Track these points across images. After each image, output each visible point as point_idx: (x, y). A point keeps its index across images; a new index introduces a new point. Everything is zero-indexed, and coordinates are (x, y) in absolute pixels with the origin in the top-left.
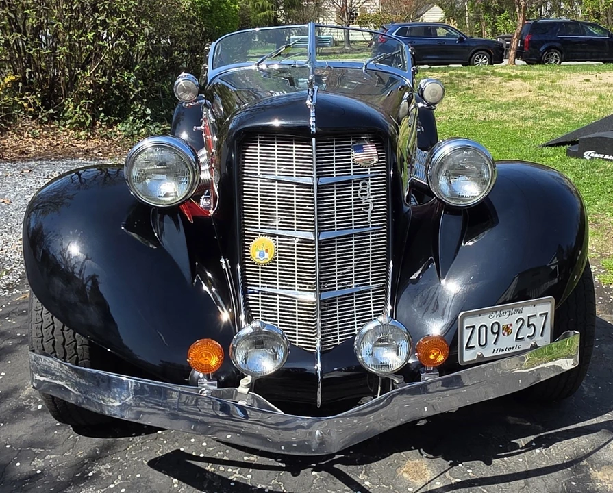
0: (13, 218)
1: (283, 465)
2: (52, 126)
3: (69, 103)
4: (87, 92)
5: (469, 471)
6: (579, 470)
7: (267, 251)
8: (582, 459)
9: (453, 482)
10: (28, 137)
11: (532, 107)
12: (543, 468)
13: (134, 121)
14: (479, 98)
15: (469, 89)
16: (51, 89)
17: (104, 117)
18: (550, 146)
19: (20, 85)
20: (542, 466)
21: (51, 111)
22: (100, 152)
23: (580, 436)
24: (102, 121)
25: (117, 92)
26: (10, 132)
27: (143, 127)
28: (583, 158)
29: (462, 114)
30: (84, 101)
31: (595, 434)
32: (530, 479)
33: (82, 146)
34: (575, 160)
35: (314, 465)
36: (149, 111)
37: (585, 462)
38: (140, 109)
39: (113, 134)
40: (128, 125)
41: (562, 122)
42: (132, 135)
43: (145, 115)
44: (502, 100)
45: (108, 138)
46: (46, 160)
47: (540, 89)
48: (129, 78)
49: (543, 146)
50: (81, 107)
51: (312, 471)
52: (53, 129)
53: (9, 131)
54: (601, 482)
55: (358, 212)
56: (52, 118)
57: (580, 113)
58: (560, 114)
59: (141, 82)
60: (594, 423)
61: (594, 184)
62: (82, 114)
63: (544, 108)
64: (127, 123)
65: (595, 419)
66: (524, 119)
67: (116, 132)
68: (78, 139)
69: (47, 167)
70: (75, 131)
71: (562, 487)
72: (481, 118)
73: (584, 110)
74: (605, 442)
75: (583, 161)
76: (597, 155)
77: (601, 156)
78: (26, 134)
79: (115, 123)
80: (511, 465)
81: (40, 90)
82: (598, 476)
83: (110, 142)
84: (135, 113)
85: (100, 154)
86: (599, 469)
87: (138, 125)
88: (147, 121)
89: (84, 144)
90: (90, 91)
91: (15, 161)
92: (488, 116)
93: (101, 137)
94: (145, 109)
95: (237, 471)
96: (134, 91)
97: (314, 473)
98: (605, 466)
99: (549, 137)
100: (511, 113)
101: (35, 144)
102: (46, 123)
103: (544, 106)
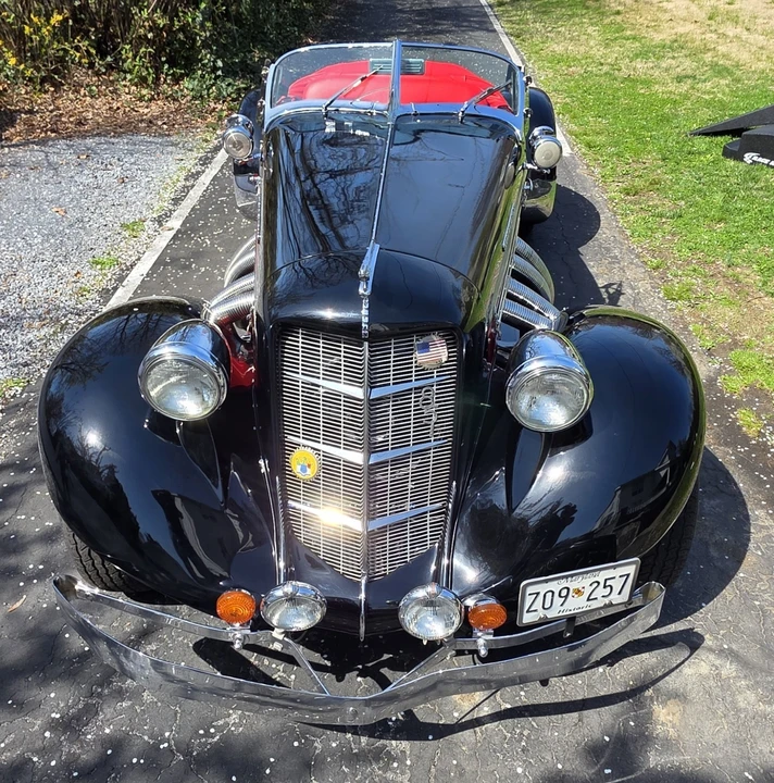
0: (68, 238)
1: (329, 664)
2: (111, 78)
3: (126, 50)
4: (146, 36)
5: (522, 693)
6: (640, 705)
7: (309, 466)
8: (647, 687)
9: (503, 708)
10: (85, 95)
11: (693, 55)
12: (602, 696)
13: (203, 76)
14: (629, 33)
15: (618, 13)
16: (106, 27)
17: (169, 69)
18: (704, 134)
19: (71, 22)
20: (602, 694)
21: (109, 59)
22: (164, 123)
23: (652, 650)
24: (167, 75)
25: (181, 36)
26: (65, 88)
27: (212, 85)
28: (742, 161)
29: (602, 64)
30: (143, 49)
31: (669, 649)
32: (585, 712)
33: (146, 111)
34: (731, 163)
35: (360, 667)
36: (220, 64)
37: (649, 693)
38: (209, 60)
39: (180, 94)
40: (196, 82)
41: (728, 86)
42: (202, 96)
43: (215, 69)
44: (658, 38)
45: (174, 100)
46: (105, 136)
47: (710, 18)
48: (194, 19)
49: (695, 134)
50: (141, 58)
51: (358, 676)
52: (112, 82)
53: (63, 85)
54: (663, 724)
55: (419, 425)
56: (110, 67)
57: (755, 72)
58: (726, 69)
59: (208, 24)
60: (671, 631)
61: (748, 211)
62: (143, 66)
63: (708, 57)
64: (194, 79)
65: (673, 625)
66: (679, 79)
67: (182, 90)
68: (141, 99)
69: (105, 149)
70: (137, 86)
71: (619, 728)
72: (625, 72)
73: (761, 65)
74: (679, 662)
75: (741, 165)
76: (761, 160)
77: (766, 161)
78: (82, 92)
79: (182, 77)
80: (568, 689)
81: (93, 29)
82: (661, 715)
83: (177, 104)
84: (203, 65)
85: (165, 127)
86: (664, 703)
87: (208, 83)
88: (217, 77)
89: (147, 107)
90: (150, 35)
91: (71, 137)
92: (634, 69)
93: (167, 98)
94: (215, 62)
95: (281, 668)
96: (200, 36)
97: (359, 679)
98: (672, 700)
99: (706, 117)
100: (664, 65)
101: (93, 107)
102: (104, 74)
103: (710, 54)
